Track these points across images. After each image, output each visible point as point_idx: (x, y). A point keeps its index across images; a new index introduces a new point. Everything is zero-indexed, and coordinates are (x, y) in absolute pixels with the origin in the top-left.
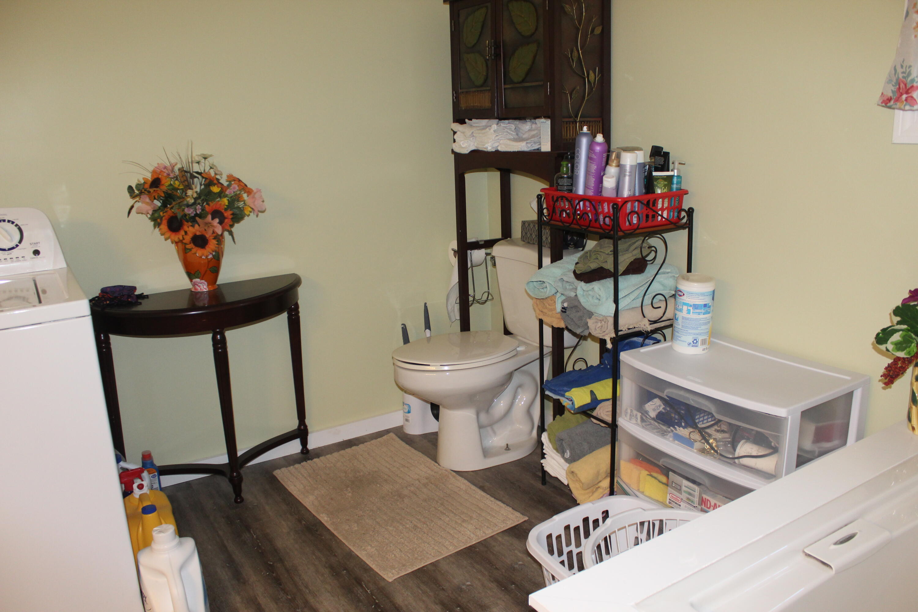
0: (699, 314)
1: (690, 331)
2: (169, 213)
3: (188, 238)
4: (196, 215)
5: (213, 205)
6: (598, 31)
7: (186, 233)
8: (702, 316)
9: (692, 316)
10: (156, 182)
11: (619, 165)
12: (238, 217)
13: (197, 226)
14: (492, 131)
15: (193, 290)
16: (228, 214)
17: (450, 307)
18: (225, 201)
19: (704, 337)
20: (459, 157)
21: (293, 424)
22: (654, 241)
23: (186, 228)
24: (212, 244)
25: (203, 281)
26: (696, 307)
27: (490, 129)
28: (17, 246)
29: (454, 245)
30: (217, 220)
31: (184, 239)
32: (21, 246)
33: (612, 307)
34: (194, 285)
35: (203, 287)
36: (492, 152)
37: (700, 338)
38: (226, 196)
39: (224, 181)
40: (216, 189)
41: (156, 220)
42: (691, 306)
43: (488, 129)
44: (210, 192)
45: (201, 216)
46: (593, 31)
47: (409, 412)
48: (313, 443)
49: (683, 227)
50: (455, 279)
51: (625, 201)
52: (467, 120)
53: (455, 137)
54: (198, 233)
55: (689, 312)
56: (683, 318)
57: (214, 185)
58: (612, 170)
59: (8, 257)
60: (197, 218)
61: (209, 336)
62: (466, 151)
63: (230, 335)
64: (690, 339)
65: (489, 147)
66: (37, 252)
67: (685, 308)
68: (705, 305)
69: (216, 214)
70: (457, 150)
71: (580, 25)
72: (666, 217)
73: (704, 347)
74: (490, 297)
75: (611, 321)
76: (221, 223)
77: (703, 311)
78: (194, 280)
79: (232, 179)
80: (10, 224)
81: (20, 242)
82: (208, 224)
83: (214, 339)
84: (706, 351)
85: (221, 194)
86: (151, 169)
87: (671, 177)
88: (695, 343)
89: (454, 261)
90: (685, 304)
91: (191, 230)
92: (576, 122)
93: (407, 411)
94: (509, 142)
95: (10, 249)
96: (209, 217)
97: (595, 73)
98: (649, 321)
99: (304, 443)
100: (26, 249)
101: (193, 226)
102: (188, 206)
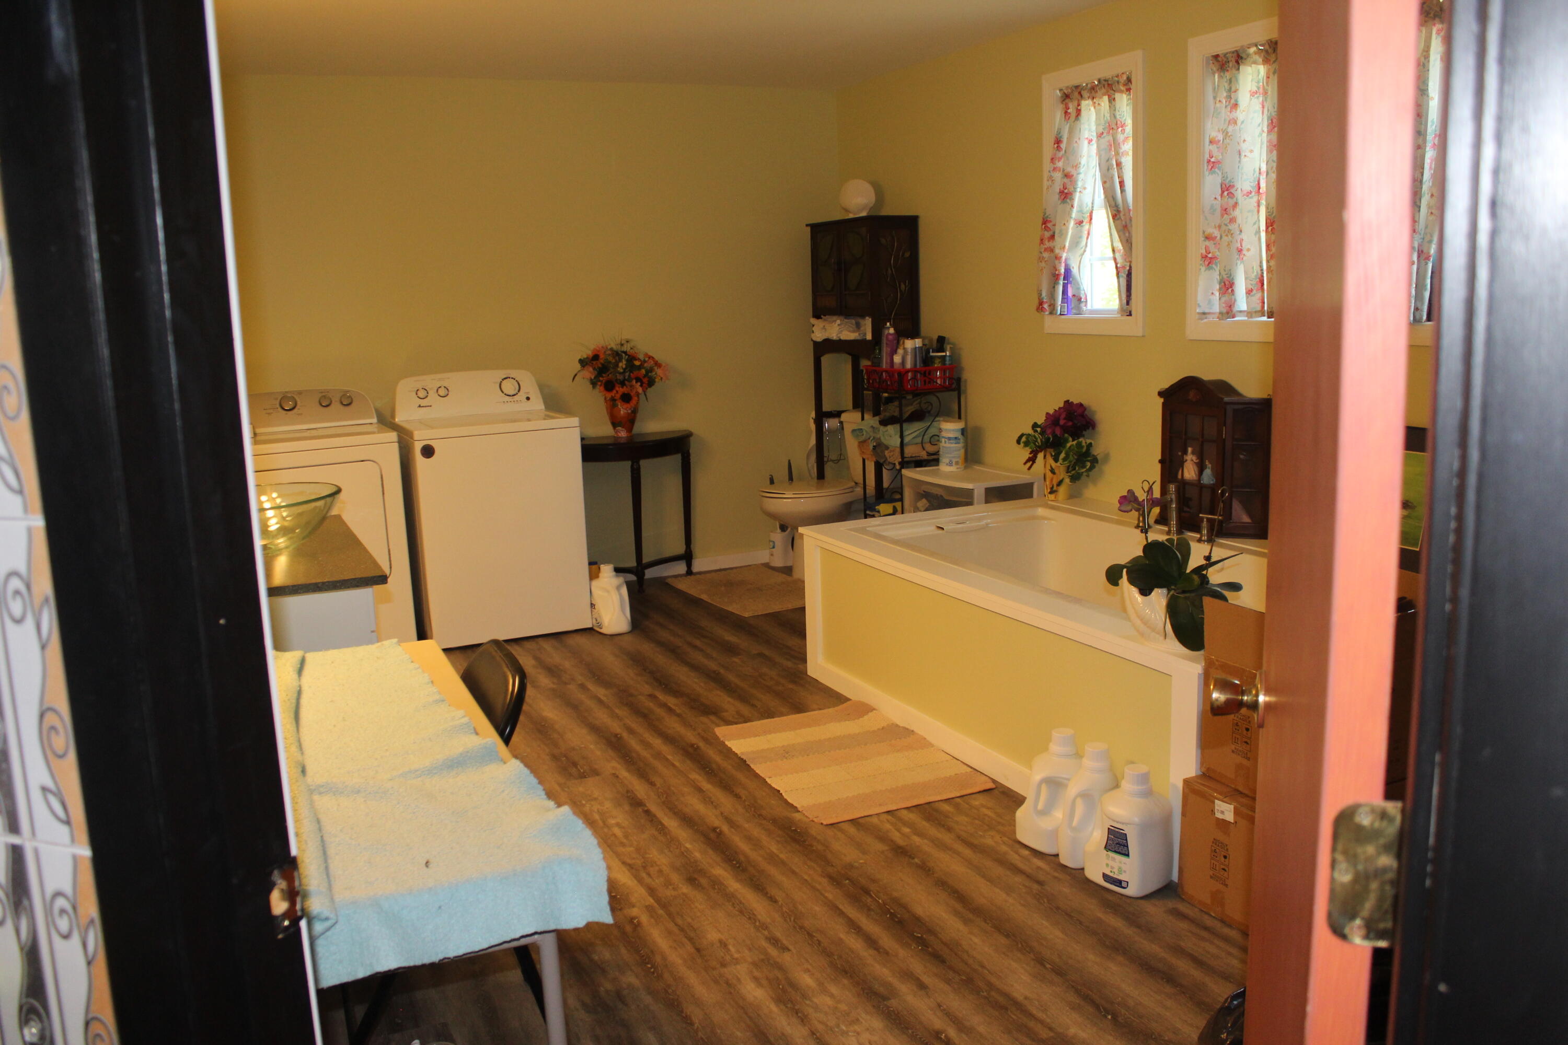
0: (952, 443)
1: (947, 455)
2: (604, 379)
3: (618, 396)
4: (625, 379)
5: (636, 373)
6: (907, 254)
7: (617, 391)
8: (954, 445)
9: (947, 445)
10: (596, 357)
11: (904, 349)
12: (651, 383)
13: (625, 387)
14: (837, 324)
15: (616, 436)
16: (645, 380)
17: (810, 465)
18: (643, 371)
19: (957, 460)
20: (816, 344)
21: (680, 549)
22: (932, 399)
23: (617, 389)
24: (634, 402)
25: (623, 429)
26: (949, 439)
27: (835, 323)
28: (517, 394)
29: (813, 415)
30: (639, 384)
31: (615, 396)
32: (519, 394)
33: (899, 440)
34: (616, 433)
35: (623, 434)
36: (837, 340)
37: (954, 461)
38: (644, 368)
39: (641, 357)
40: (637, 363)
41: (594, 383)
42: (946, 438)
43: (834, 323)
44: (633, 365)
45: (630, 380)
46: (903, 255)
47: (774, 547)
48: (698, 566)
49: (953, 390)
50: (813, 441)
51: (908, 371)
52: (822, 316)
53: (814, 329)
54: (626, 392)
55: (945, 442)
56: (943, 446)
57: (636, 360)
58: (900, 351)
59: (512, 400)
60: (626, 382)
61: (628, 463)
62: (819, 340)
63: (644, 463)
64: (947, 461)
65: (834, 336)
66: (528, 399)
67: (943, 440)
68: (956, 438)
69: (638, 380)
70: (814, 339)
71: (893, 251)
72: (939, 383)
73: (958, 466)
74: (842, 457)
75: (898, 450)
76: (641, 386)
77: (954, 442)
78: (617, 428)
79: (646, 355)
80: (513, 380)
81: (519, 391)
82: (632, 386)
83: (632, 466)
84: (959, 470)
85: (640, 368)
86: (592, 347)
87: (945, 356)
88: (950, 464)
89: (813, 426)
90: (943, 437)
91: (620, 390)
92: (891, 319)
93: (772, 547)
94: (849, 333)
95: (513, 395)
96: (634, 381)
97: (905, 284)
98: (927, 452)
99: (689, 565)
100: (522, 396)
101: (622, 387)
102: (620, 373)
